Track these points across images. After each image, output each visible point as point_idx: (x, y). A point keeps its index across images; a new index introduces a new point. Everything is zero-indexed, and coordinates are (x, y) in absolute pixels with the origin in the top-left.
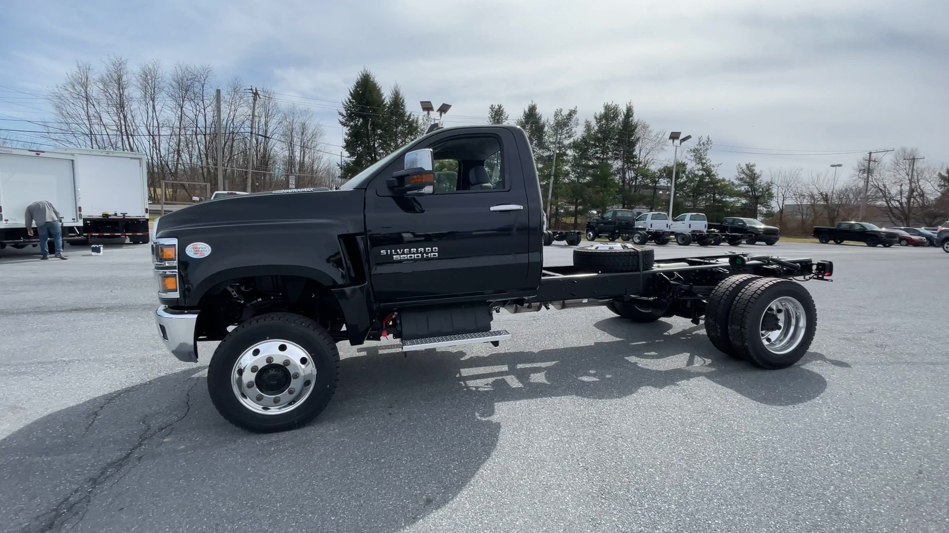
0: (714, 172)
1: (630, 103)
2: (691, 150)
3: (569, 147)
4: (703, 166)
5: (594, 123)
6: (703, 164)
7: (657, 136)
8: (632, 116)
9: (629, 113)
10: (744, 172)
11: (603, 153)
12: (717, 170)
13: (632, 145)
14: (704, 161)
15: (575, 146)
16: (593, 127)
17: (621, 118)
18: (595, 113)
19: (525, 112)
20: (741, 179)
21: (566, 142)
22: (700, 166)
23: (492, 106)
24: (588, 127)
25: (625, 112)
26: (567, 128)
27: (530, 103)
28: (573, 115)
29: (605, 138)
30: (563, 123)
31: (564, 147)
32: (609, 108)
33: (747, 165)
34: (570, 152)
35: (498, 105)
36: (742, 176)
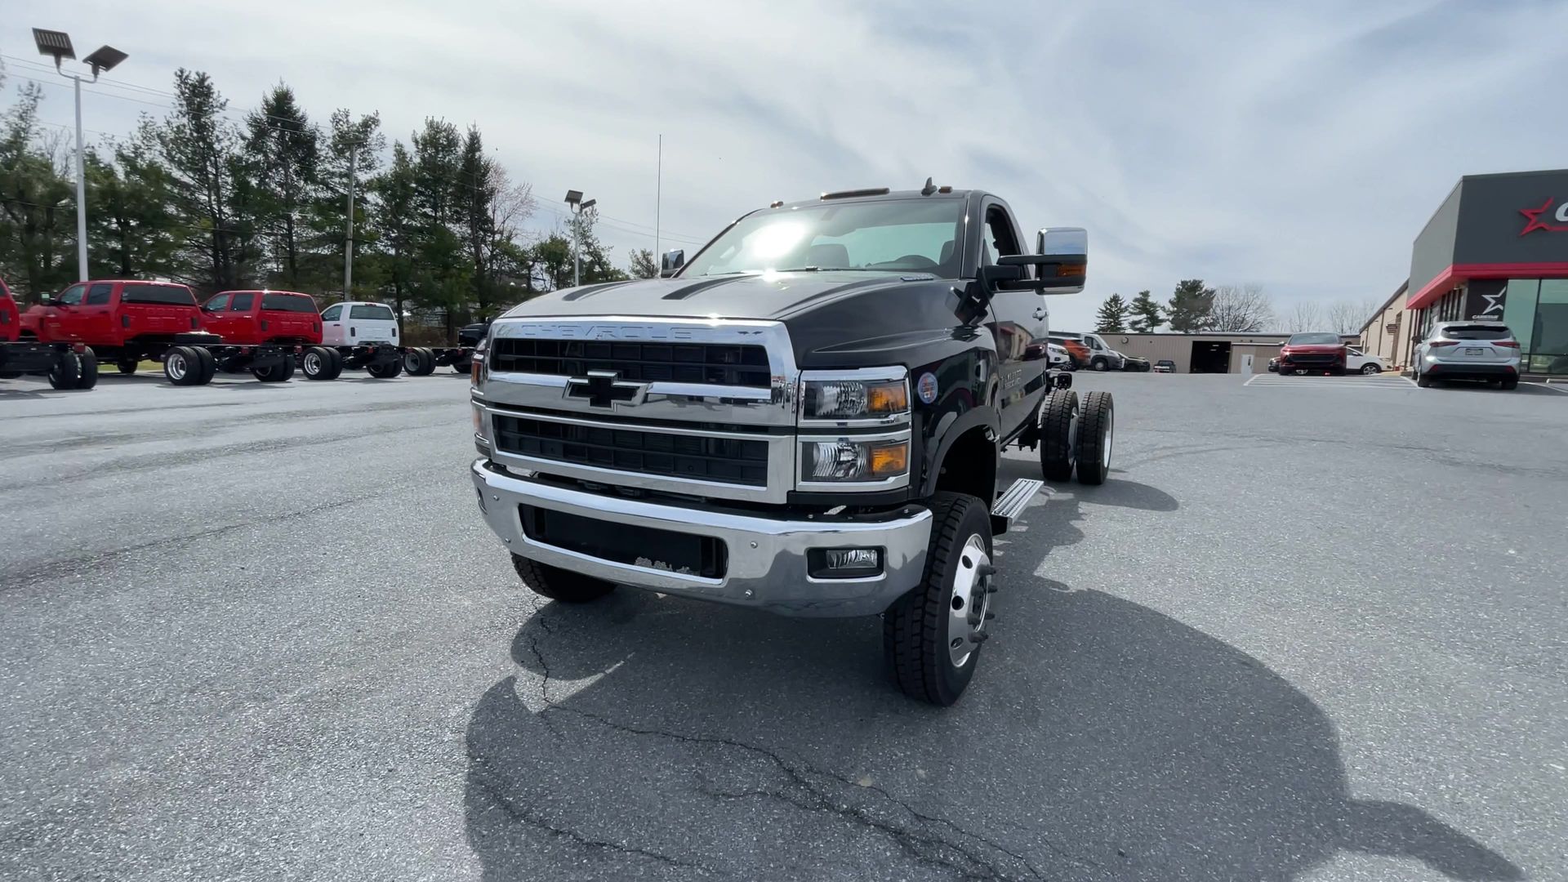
0: (604, 259)
1: (474, 126)
2: (569, 222)
3: (370, 186)
4: (589, 248)
5: (410, 149)
6: (589, 245)
7: (519, 190)
8: (479, 149)
9: (474, 144)
10: (639, 263)
11: (435, 208)
12: (608, 255)
13: (483, 198)
14: (590, 241)
15: (380, 185)
16: (411, 158)
17: (461, 149)
18: (414, 131)
19: (267, 102)
20: (637, 272)
21: (363, 177)
22: (584, 248)
23: (182, 72)
24: (400, 154)
25: (467, 140)
26: (362, 150)
27: (277, 84)
28: (373, 126)
29: (437, 181)
30: (353, 140)
31: (358, 185)
32: (438, 128)
33: (643, 252)
34: (373, 197)
35: (198, 74)
36: (639, 267)
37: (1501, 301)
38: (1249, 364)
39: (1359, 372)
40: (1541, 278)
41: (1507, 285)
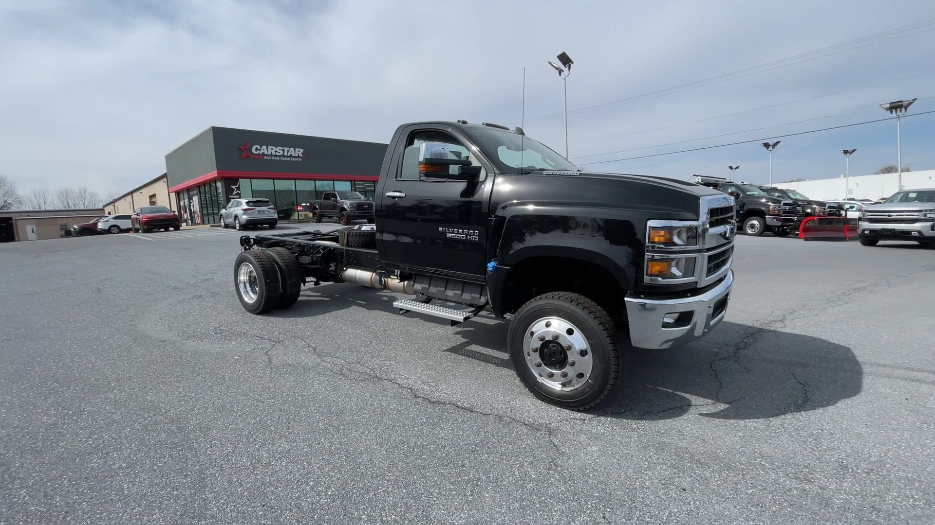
37: (238, 189)
38: (33, 232)
39: (108, 231)
40: (251, 178)
41: (239, 181)
